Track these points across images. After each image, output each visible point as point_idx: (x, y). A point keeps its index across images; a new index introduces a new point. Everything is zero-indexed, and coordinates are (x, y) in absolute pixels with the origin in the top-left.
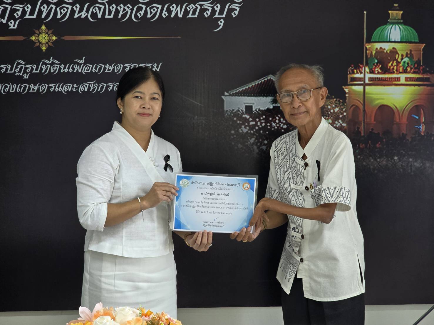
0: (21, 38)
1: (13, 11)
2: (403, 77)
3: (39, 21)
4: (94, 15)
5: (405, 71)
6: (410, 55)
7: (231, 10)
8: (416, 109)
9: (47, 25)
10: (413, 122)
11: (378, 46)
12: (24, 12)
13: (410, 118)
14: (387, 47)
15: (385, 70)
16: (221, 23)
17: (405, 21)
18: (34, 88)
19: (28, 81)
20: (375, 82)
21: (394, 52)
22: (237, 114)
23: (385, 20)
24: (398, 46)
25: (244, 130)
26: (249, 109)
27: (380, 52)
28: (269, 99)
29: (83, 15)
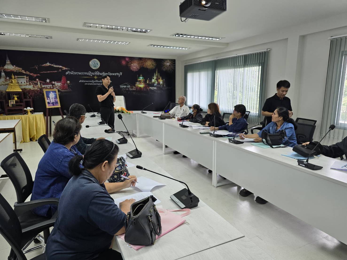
0: (92, 77)
1: (91, 74)
2: (142, 83)
3: (95, 75)
4: (102, 74)
5: (143, 83)
6: (143, 81)
7: (120, 74)
8: (144, 87)
9: (96, 76)
10: (144, 89)
11: (139, 79)
12: (93, 74)
13: (143, 89)
14: (140, 80)
15: (140, 82)
16: (119, 76)
17: (142, 76)
18: (95, 84)
19: (94, 83)
20: (139, 84)
21: (141, 80)
22: (122, 88)
23: (140, 76)
24: (142, 80)
25: (123, 90)
26: (123, 87)
27: (139, 80)
28: (126, 86)
29: (101, 74)
